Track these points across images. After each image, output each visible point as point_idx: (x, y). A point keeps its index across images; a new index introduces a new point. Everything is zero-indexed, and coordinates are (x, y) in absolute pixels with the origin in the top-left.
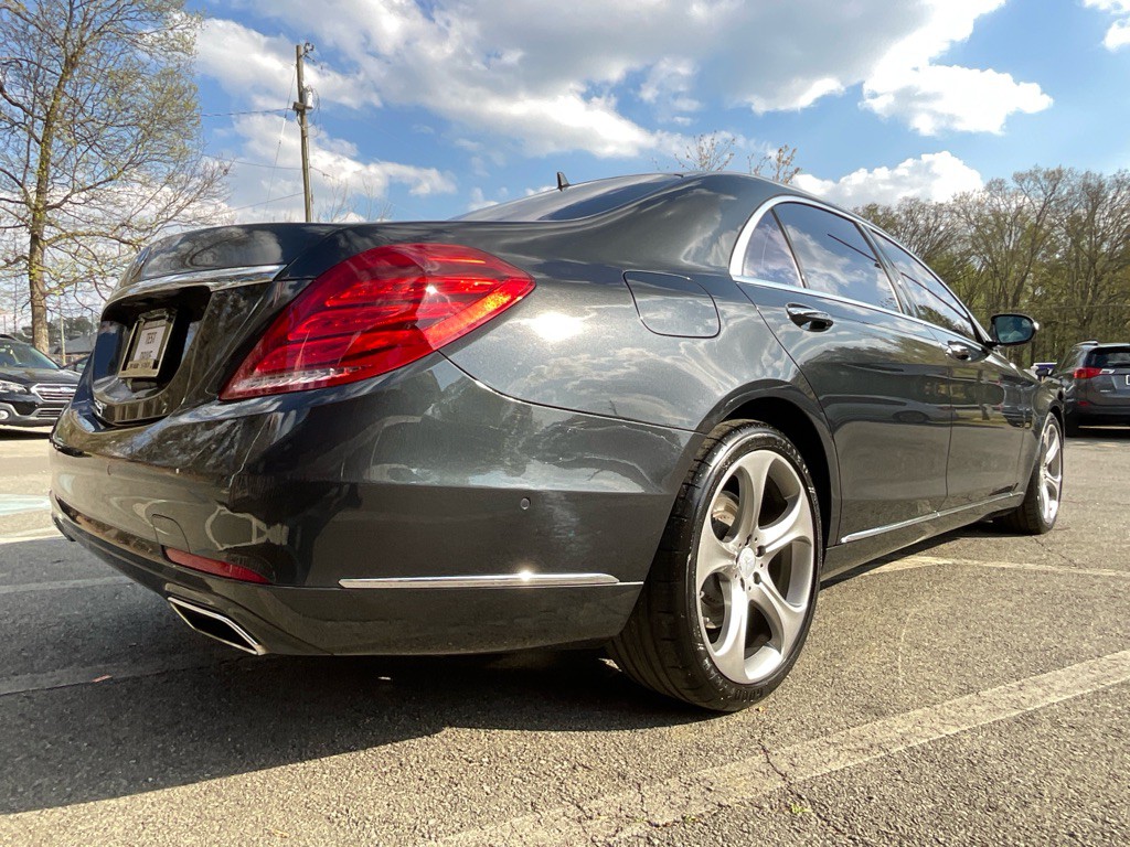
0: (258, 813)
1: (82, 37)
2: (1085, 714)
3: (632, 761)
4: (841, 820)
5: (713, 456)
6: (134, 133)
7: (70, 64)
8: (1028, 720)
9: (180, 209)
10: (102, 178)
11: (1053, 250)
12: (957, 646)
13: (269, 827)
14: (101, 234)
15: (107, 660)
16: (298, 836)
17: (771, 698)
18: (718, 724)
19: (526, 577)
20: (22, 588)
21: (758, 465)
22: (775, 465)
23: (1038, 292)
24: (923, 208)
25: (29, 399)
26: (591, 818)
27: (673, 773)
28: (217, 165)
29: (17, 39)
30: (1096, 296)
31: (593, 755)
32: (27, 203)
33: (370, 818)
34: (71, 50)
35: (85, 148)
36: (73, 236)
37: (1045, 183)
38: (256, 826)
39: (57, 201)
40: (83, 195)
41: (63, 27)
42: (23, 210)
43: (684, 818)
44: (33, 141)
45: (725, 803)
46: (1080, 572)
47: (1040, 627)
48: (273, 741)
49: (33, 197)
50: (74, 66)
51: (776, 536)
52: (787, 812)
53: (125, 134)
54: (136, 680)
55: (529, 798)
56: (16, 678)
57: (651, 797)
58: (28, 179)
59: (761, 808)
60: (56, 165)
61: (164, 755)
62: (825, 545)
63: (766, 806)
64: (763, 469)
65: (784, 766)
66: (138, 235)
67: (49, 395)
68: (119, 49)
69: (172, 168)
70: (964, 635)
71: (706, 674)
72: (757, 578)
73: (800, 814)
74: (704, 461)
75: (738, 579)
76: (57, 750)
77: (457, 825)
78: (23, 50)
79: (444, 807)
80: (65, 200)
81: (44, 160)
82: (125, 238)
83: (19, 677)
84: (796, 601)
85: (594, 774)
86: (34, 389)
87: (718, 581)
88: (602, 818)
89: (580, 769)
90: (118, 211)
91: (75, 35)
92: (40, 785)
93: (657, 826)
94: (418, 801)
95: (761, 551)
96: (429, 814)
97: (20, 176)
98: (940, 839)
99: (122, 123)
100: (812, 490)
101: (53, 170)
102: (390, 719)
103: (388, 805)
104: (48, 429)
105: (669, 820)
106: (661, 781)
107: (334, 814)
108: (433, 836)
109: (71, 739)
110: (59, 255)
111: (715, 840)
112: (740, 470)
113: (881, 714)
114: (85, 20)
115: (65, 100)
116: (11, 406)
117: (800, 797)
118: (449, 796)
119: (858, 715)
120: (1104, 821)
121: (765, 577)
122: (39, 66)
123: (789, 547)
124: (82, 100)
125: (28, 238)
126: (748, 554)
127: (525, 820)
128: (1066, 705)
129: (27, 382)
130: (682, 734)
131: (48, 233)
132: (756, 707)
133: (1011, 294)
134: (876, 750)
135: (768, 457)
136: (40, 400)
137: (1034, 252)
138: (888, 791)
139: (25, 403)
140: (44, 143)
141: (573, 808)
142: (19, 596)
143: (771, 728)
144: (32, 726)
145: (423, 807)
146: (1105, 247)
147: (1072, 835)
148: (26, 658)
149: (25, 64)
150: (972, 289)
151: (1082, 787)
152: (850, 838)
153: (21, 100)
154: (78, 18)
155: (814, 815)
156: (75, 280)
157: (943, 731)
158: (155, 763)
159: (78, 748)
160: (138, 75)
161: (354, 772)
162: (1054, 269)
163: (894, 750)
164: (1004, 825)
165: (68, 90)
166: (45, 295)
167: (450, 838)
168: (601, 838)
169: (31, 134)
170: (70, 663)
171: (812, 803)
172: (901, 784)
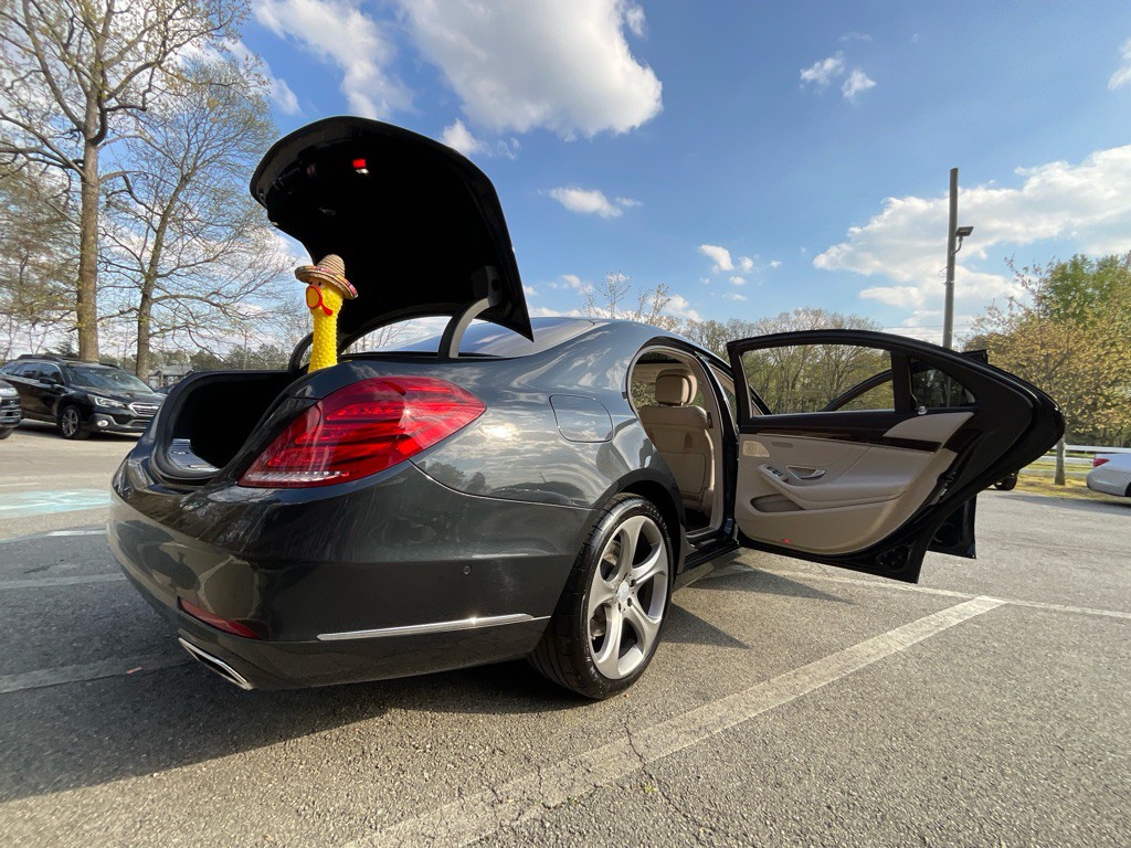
0: (241, 808)
1: (195, 163)
2: (835, 698)
3: (536, 745)
4: (678, 798)
5: (603, 524)
6: (228, 231)
7: (185, 179)
8: (800, 704)
9: (258, 285)
10: (201, 259)
11: (816, 357)
12: (755, 640)
13: (247, 823)
14: (198, 298)
15: (142, 651)
16: (269, 831)
17: (635, 685)
18: (598, 708)
19: (473, 621)
20: (86, 579)
21: (634, 526)
22: (645, 526)
23: (806, 381)
24: (742, 326)
25: (126, 413)
26: (501, 802)
27: (564, 756)
28: (287, 258)
29: (146, 160)
30: (839, 386)
31: (508, 740)
32: (142, 271)
33: (331, 809)
34: (186, 171)
35: (190, 238)
36: (175, 297)
37: (812, 317)
38: (236, 822)
39: (165, 272)
40: (186, 270)
41: (182, 155)
42: (138, 276)
43: (569, 799)
44: (151, 230)
45: (599, 784)
46: (830, 579)
47: (807, 625)
48: (265, 731)
49: (147, 267)
50: (187, 182)
51: (644, 572)
52: (642, 792)
53: (220, 231)
54: (162, 671)
55: (457, 783)
56: (63, 669)
57: (547, 779)
58: (144, 254)
59: (623, 788)
60: (167, 248)
61: (172, 749)
62: (675, 574)
63: (627, 786)
64: (636, 528)
65: (641, 748)
66: (224, 301)
67: (143, 410)
68: (221, 174)
69: (254, 257)
70: (760, 630)
71: (591, 677)
72: (629, 601)
73: (650, 793)
74: (597, 527)
75: (617, 605)
76: (82, 745)
77: (399, 814)
78: (150, 167)
79: (391, 796)
80: (171, 272)
81: (158, 244)
82: (214, 302)
83: (66, 668)
84: (656, 614)
85: (507, 758)
86: (131, 406)
87: (603, 609)
88: (510, 801)
89: (498, 752)
90: (212, 283)
91: (190, 162)
92: (59, 781)
93: (549, 808)
94: (372, 792)
95: (633, 583)
96: (379, 803)
97: (138, 253)
98: (745, 815)
99: (219, 224)
100: (668, 539)
101: (164, 251)
102: (361, 707)
103: (348, 795)
104: (140, 434)
105: (557, 802)
106: (555, 764)
107: (302, 807)
108: (379, 826)
109: (96, 732)
110: (163, 310)
111: (590, 821)
112: (622, 531)
113: (707, 699)
114: (198, 152)
115: (178, 204)
116: (111, 417)
117: (651, 776)
118: (397, 784)
119: (692, 700)
120: (849, 794)
121: (635, 601)
122: (161, 179)
123: (652, 579)
124: (191, 205)
125: (141, 296)
126: (625, 586)
127: (452, 807)
128: (824, 690)
129: (126, 401)
130: (571, 719)
131: (156, 294)
132: (624, 694)
133: (791, 381)
134: (703, 731)
135: (641, 519)
136: (135, 414)
137: (805, 358)
138: (710, 770)
139: (123, 416)
140: (160, 232)
141: (489, 792)
142: (82, 586)
143: (634, 713)
144: (66, 718)
145: (374, 796)
146: (844, 358)
147: (829, 807)
148: (75, 648)
149: (151, 177)
150: (769, 376)
151: (835, 763)
152: (684, 816)
153: (145, 201)
154: (194, 151)
155: (660, 794)
156: (174, 328)
157: (747, 714)
158: (162, 757)
159: (101, 742)
160: (234, 193)
161: (325, 761)
162: (816, 367)
163: (715, 732)
164: (787, 800)
165: (182, 198)
166: (150, 336)
167: (391, 828)
168: (507, 822)
169: (150, 225)
170: (110, 655)
171: (659, 782)
172: (719, 764)
